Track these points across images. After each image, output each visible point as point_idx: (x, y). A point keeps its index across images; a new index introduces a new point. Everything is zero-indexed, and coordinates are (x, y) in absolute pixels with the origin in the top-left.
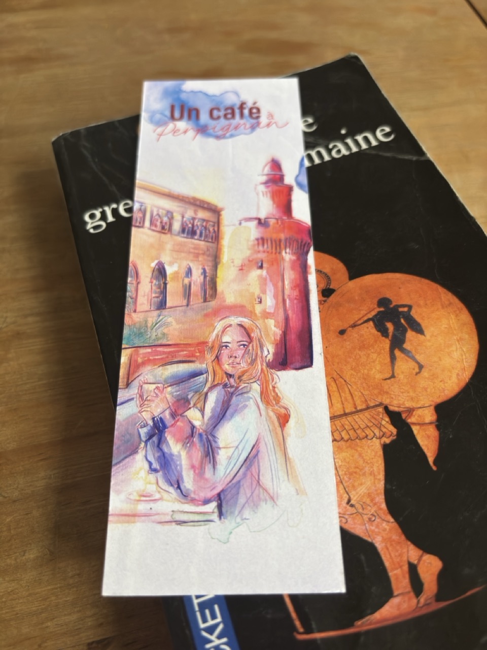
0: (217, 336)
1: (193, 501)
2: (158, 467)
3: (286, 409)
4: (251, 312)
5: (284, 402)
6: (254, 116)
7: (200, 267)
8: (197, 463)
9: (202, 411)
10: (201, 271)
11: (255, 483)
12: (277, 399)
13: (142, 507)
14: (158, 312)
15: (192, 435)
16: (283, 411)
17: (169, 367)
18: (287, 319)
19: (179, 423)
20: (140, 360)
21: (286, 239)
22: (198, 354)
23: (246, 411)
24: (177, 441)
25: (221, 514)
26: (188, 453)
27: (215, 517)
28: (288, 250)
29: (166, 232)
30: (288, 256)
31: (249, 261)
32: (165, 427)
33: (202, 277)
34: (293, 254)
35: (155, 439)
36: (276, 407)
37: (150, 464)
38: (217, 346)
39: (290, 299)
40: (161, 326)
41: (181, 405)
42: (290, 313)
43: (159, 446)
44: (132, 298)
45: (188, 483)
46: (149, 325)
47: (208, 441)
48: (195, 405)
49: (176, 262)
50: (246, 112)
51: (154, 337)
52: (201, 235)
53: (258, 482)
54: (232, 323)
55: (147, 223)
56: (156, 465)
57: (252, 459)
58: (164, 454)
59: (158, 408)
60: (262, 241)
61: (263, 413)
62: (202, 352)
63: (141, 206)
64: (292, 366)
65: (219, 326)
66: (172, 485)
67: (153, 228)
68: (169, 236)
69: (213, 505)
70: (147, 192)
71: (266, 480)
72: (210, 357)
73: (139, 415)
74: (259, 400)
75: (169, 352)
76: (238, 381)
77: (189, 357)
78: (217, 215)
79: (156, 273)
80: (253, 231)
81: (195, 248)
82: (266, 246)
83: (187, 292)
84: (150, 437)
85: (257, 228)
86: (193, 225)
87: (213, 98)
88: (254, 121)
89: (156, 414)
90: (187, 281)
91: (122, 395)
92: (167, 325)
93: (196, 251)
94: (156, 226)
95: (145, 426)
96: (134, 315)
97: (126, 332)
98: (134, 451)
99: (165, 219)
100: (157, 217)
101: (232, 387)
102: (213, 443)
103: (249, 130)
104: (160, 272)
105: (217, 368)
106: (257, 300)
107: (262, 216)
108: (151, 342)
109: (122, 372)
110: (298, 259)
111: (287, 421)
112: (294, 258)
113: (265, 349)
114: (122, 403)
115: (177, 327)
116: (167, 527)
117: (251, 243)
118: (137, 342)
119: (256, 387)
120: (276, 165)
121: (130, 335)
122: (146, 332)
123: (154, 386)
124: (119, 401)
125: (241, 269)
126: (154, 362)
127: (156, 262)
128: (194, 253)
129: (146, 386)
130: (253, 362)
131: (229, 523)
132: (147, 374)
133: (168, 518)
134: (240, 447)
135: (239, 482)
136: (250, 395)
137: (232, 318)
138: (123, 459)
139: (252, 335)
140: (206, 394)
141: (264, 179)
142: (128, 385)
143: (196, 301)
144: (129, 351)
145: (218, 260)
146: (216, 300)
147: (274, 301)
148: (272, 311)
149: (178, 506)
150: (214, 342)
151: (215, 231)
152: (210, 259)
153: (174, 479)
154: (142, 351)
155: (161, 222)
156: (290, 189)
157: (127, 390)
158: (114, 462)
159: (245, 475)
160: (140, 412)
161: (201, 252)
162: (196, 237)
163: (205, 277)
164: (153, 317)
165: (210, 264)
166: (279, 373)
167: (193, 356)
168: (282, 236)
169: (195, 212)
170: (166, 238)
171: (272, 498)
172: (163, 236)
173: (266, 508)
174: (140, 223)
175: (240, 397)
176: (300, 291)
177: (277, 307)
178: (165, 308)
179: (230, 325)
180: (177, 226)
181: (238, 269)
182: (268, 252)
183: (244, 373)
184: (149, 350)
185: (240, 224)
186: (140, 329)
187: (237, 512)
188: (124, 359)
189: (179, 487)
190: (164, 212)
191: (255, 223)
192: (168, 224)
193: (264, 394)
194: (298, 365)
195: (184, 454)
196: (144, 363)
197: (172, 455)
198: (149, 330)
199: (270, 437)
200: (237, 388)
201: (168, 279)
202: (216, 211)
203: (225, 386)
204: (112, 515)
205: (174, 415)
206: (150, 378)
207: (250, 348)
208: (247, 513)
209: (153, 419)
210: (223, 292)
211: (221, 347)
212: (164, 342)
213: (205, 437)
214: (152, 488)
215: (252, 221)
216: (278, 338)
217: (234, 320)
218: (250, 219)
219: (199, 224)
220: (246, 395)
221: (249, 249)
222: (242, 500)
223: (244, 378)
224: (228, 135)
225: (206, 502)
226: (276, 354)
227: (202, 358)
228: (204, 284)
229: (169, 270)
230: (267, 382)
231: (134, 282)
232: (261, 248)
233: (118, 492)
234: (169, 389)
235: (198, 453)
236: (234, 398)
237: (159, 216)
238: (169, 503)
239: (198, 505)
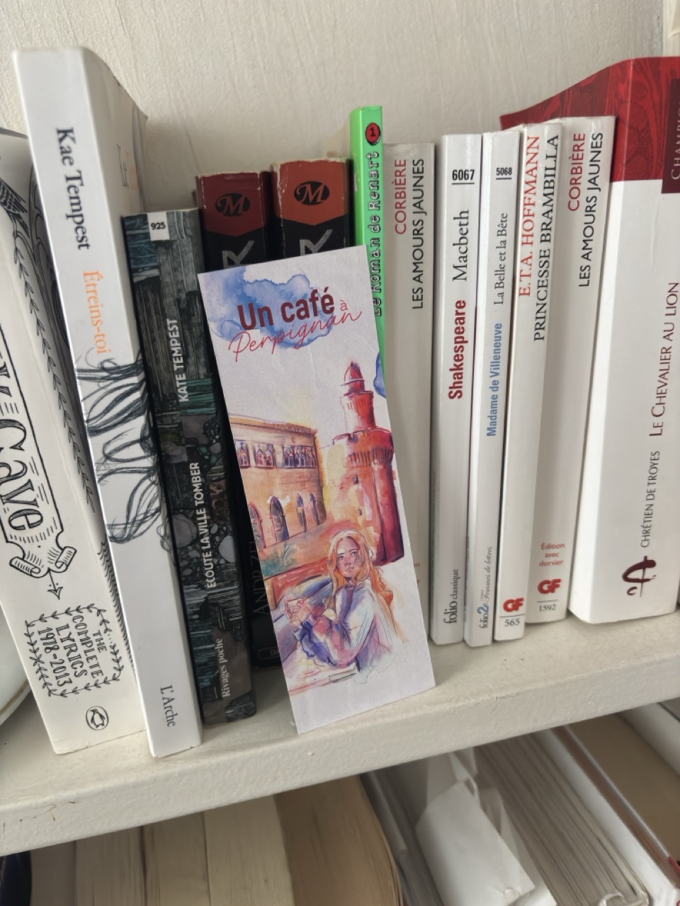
0: (333, 550)
1: (341, 666)
2: (313, 653)
3: (390, 591)
4: (355, 524)
5: (389, 587)
6: (328, 308)
7: (308, 494)
8: (338, 644)
9: (334, 609)
10: (309, 497)
11: (377, 644)
12: (383, 586)
13: (309, 680)
14: (284, 543)
15: (331, 627)
16: (388, 593)
17: (302, 584)
18: (382, 523)
19: (320, 622)
20: (280, 585)
21: (373, 450)
22: (322, 569)
23: (364, 601)
24: (322, 633)
25: (359, 669)
26: (331, 638)
27: (356, 671)
28: (376, 461)
29: (272, 466)
30: (376, 467)
31: (347, 478)
32: (311, 627)
33: (312, 503)
34: (381, 463)
35: (307, 637)
36: (383, 592)
37: (307, 653)
38: (334, 559)
39: (382, 505)
40: (288, 555)
41: (319, 609)
42: (384, 517)
43: (310, 640)
44: (259, 537)
45: (335, 656)
46: (280, 555)
47: (343, 627)
48: (328, 606)
49: (288, 495)
50: (319, 303)
51: (286, 564)
52: (302, 464)
53: (379, 643)
54: (342, 537)
55: (253, 462)
56: (311, 653)
57: (373, 630)
58: (315, 644)
59: (303, 616)
60: (354, 456)
61: (376, 599)
62: (325, 566)
63: (242, 444)
64: (390, 560)
65: (333, 542)
66: (325, 661)
67: (260, 465)
68: (275, 469)
69: (354, 664)
70: (243, 426)
71: (383, 640)
72: (331, 569)
73: (291, 624)
74: (371, 590)
75: (301, 573)
76: (354, 581)
77: (315, 573)
78: (312, 438)
79: (273, 508)
80: (345, 448)
81: (300, 477)
82: (358, 461)
83: (302, 519)
84: (302, 636)
85: (348, 444)
86: (294, 454)
87: (282, 288)
88: (329, 316)
89: (302, 620)
90: (300, 509)
91: (274, 614)
92: (293, 551)
93: (302, 480)
94: (261, 463)
95: (297, 631)
96: (265, 550)
97: (263, 566)
98: (295, 648)
99: (268, 454)
100: (260, 453)
101: (351, 586)
102: (347, 628)
103: (326, 329)
104: (276, 507)
105: (338, 575)
106: (358, 512)
107: (351, 431)
108: (284, 569)
109: (269, 598)
110: (385, 467)
111: (392, 599)
112: (381, 467)
113: (370, 552)
114: (276, 620)
115: (302, 551)
116: (328, 686)
117: (345, 461)
118: (274, 572)
119: (368, 582)
120: (355, 370)
121: (267, 568)
122: (279, 562)
123: (296, 602)
124: (273, 619)
125: (342, 488)
126: (291, 584)
127: (270, 498)
128: (301, 482)
129: (290, 603)
130: (363, 564)
131: (365, 672)
132: (288, 594)
133: (327, 681)
134: (364, 625)
135: (367, 647)
136: (365, 589)
137: (342, 533)
138: (288, 656)
139: (359, 543)
140: (335, 597)
141: (346, 389)
142: (277, 606)
143: (311, 525)
144: (269, 581)
145: (321, 484)
146: (327, 521)
147: (371, 510)
148: (370, 519)
149: (331, 672)
150: (332, 556)
151: (313, 456)
152: (315, 484)
153: (325, 657)
154: (280, 578)
155: (265, 458)
156: (371, 395)
157: (277, 610)
158: (282, 659)
159: (370, 641)
160: (291, 622)
161: (306, 479)
162: (299, 466)
163: (314, 503)
164: (280, 548)
165: (315, 489)
166: (382, 567)
167: (320, 571)
168: (370, 448)
169: (293, 439)
170: (273, 472)
171: (389, 650)
172: (270, 471)
173: (386, 658)
174: (246, 463)
175: (358, 592)
176: (389, 497)
177: (374, 515)
178: (288, 539)
179: (342, 539)
180: (280, 459)
181: (339, 488)
182: (360, 467)
183: (358, 574)
184: (285, 576)
185: (334, 443)
186: (273, 561)
187: (368, 664)
188: (268, 588)
189: (330, 661)
190: (265, 446)
191: (346, 439)
192: (271, 458)
193: (374, 586)
194: (394, 558)
195: (328, 641)
196: (283, 587)
197: (320, 643)
198: (281, 560)
199: (382, 614)
200: (355, 586)
201: (284, 512)
202: (310, 435)
203: (346, 587)
204: (291, 691)
205: (315, 617)
206: (291, 596)
207: (359, 553)
208: (375, 663)
209: (302, 624)
210: (330, 513)
211: (338, 559)
212: (295, 566)
213: (339, 626)
214: (313, 667)
215: (343, 438)
216: (378, 540)
217: (344, 534)
218: (341, 437)
219: (298, 451)
220: (361, 590)
221: (344, 467)
222: (370, 656)
223: (359, 578)
224: (305, 340)
225: (349, 664)
226: (378, 554)
227: (326, 571)
228: (314, 509)
229: (284, 503)
230: (375, 576)
231: (257, 522)
232: (354, 464)
233: (291, 677)
234: (308, 600)
235: (337, 637)
236: (354, 594)
237: (262, 452)
238: (326, 672)
239: (343, 668)
